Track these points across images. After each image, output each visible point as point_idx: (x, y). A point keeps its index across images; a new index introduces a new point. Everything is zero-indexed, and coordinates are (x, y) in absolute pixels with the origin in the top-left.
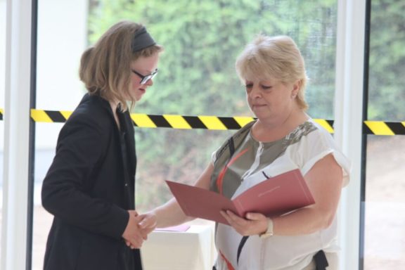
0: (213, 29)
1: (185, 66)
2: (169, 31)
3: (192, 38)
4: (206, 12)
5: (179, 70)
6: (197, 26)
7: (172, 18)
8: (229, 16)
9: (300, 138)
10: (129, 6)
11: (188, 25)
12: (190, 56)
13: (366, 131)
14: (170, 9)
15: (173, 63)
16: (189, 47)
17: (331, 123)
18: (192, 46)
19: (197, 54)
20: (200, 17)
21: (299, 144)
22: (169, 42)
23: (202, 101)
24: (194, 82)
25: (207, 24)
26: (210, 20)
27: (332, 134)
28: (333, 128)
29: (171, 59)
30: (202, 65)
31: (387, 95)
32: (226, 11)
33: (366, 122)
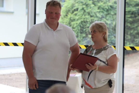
0: (89, 23)
1: (81, 33)
2: (77, 23)
3: (83, 25)
4: (87, 18)
5: (79, 34)
6: (85, 22)
7: (78, 20)
8: (93, 19)
9: (107, 49)
10: (66, 17)
11: (82, 22)
12: (82, 30)
13: (124, 49)
14: (77, 17)
15: (78, 32)
16: (82, 28)
17: (115, 47)
18: (83, 28)
19: (84, 30)
20: (85, 20)
21: (106, 51)
22: (77, 26)
23: (86, 42)
24: (83, 37)
25: (87, 21)
26: (88, 20)
27: (115, 50)
28: (115, 48)
29: (77, 31)
30: (86, 33)
31: (136, 41)
32: (92, 18)
33: (124, 47)
